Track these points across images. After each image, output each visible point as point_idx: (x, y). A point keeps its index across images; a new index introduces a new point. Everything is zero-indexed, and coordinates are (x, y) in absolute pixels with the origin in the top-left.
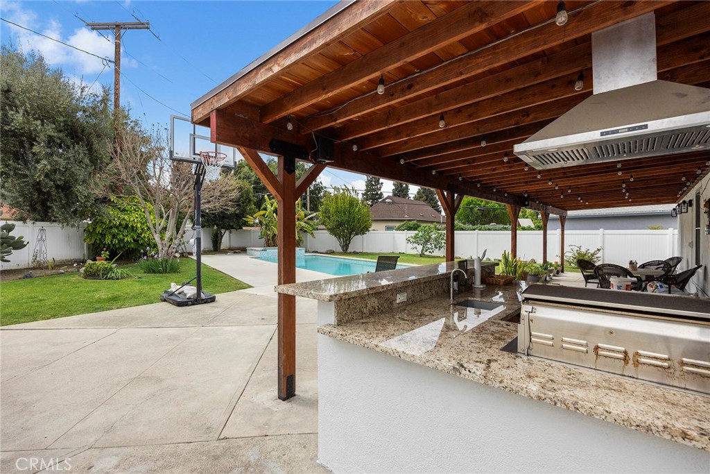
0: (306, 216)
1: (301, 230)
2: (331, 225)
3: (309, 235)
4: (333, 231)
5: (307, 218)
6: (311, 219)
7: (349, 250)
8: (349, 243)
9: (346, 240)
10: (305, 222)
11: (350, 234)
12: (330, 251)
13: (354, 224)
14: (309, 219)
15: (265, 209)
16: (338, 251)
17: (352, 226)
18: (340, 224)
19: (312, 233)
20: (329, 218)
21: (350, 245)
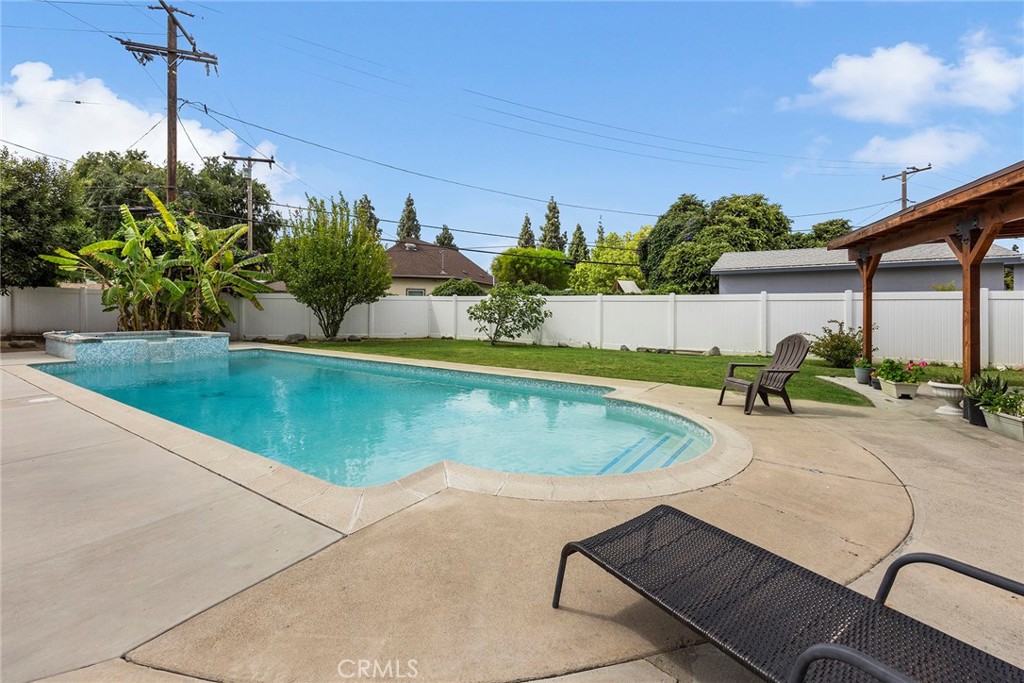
0: (237, 259)
1: (224, 290)
2: (301, 278)
3: (245, 304)
4: (302, 294)
5: (241, 264)
6: (252, 267)
7: (341, 334)
8: (342, 319)
9: (333, 314)
10: (236, 273)
11: (344, 300)
12: (297, 336)
13: (355, 278)
14: (245, 268)
15: (122, 239)
16: (313, 335)
17: (349, 284)
18: (321, 279)
19: (254, 299)
20: (295, 264)
21: (342, 325)
